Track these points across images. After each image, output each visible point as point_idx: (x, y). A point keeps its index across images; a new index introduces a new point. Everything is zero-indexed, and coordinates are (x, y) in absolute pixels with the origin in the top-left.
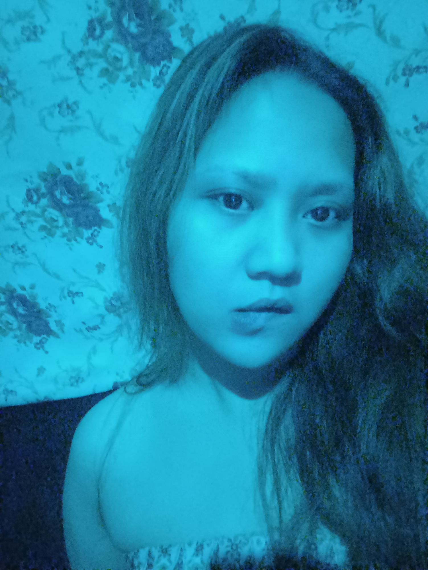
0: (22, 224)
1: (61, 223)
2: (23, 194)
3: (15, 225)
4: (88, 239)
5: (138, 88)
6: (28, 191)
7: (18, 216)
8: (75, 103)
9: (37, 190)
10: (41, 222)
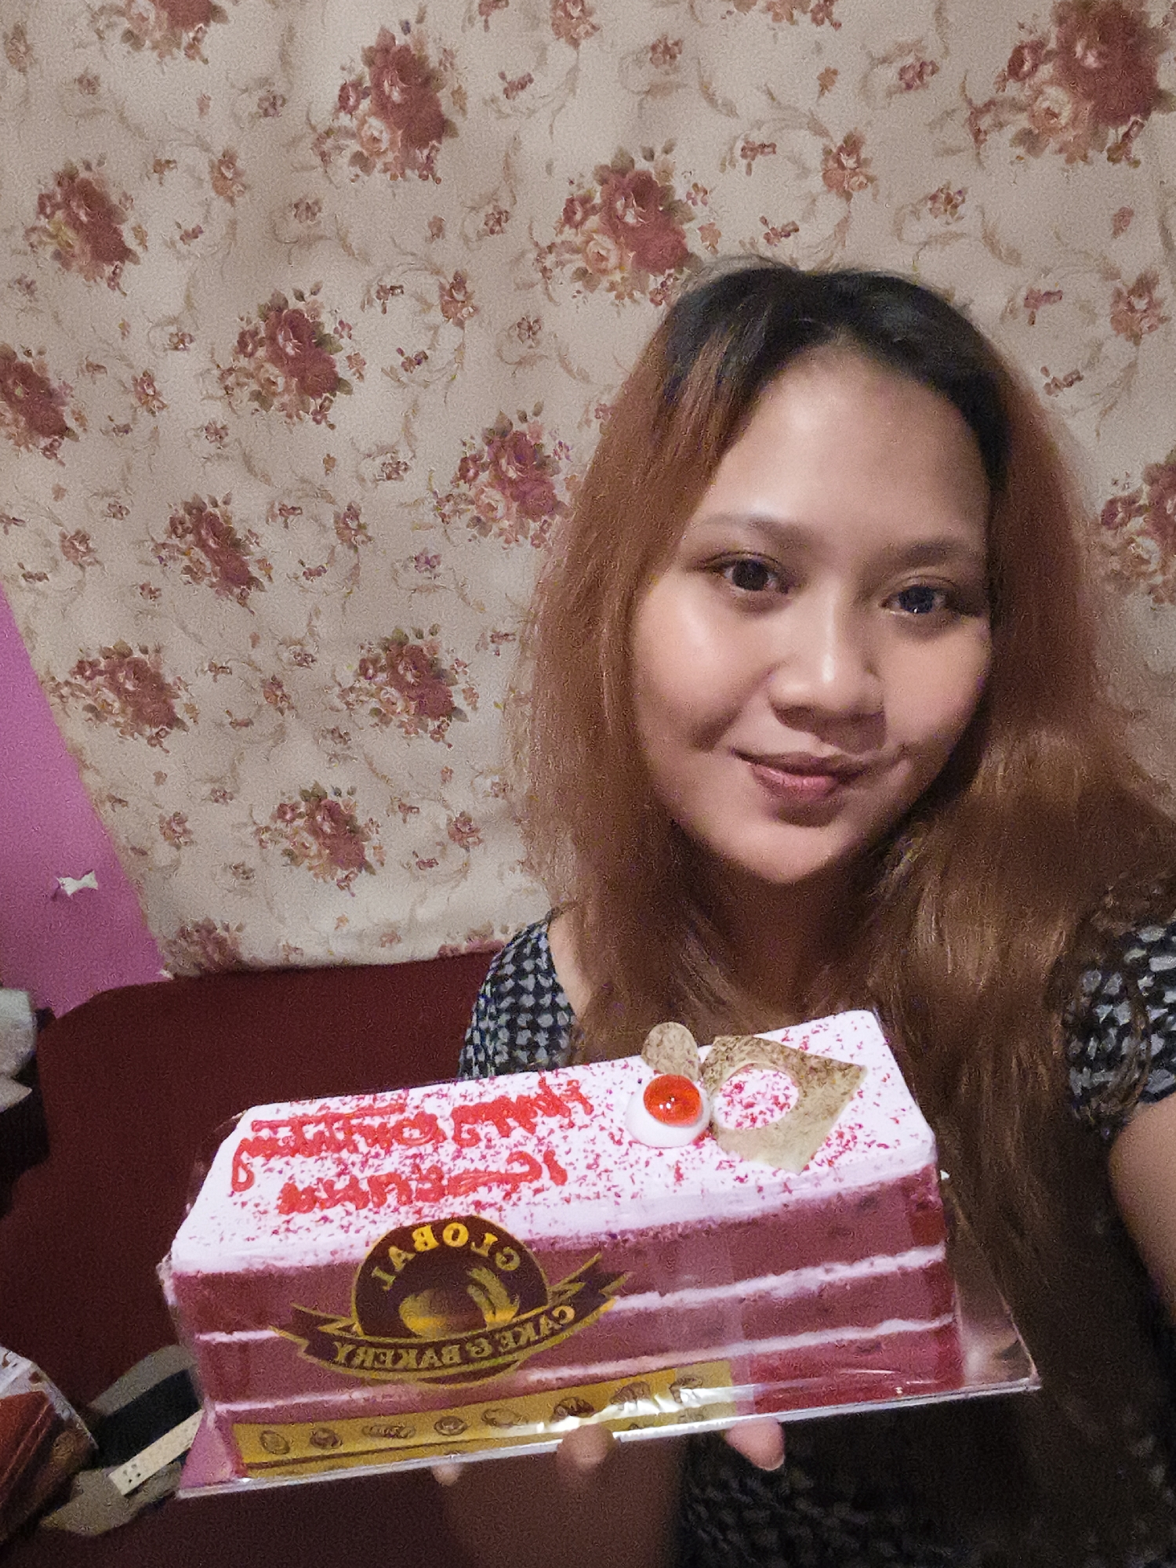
0: (348, 704)
1: (399, 709)
2: (356, 666)
3: (338, 703)
4: (435, 732)
5: (513, 544)
6: (363, 661)
7: (344, 693)
8: (435, 557)
9: (375, 661)
10: (373, 703)
